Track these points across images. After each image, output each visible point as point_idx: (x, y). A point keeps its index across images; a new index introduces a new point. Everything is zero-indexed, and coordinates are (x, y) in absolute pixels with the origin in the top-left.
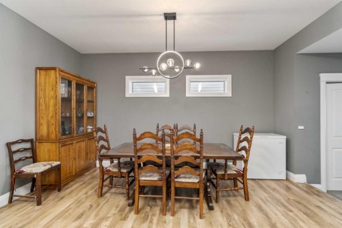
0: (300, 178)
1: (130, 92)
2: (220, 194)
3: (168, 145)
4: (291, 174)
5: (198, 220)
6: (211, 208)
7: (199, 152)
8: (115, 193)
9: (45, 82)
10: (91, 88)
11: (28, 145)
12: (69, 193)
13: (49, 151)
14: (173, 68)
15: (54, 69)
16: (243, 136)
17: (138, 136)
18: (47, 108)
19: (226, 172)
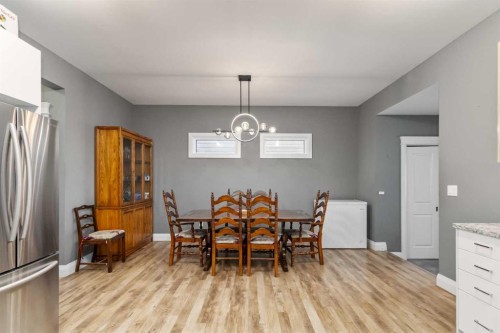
0: (380, 246)
1: (194, 152)
2: (296, 261)
3: (244, 211)
4: (373, 243)
5: (273, 278)
6: (286, 270)
7: (274, 215)
8: (185, 262)
9: (106, 143)
10: (148, 147)
11: (89, 212)
12: (136, 263)
13: (111, 219)
14: (247, 131)
15: (116, 128)
16: (320, 201)
17: (216, 199)
18: (108, 171)
19: (300, 235)
